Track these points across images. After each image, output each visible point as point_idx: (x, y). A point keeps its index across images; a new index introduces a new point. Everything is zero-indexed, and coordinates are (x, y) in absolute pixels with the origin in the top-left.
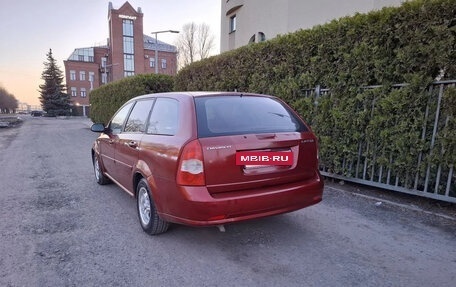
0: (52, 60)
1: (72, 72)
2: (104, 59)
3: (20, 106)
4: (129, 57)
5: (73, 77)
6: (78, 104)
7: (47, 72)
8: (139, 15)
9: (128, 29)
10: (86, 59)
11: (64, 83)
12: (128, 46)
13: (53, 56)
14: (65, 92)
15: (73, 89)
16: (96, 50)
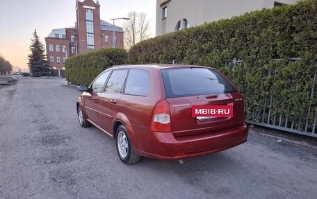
0: (37, 37)
1: (51, 46)
2: (73, 37)
3: (13, 69)
4: (90, 35)
5: (51, 49)
6: (55, 68)
7: (33, 46)
8: (98, 6)
9: (90, 16)
10: (61, 37)
11: (45, 53)
12: (90, 28)
13: (37, 34)
14: (46, 60)
15: (52, 57)
16: (67, 30)
